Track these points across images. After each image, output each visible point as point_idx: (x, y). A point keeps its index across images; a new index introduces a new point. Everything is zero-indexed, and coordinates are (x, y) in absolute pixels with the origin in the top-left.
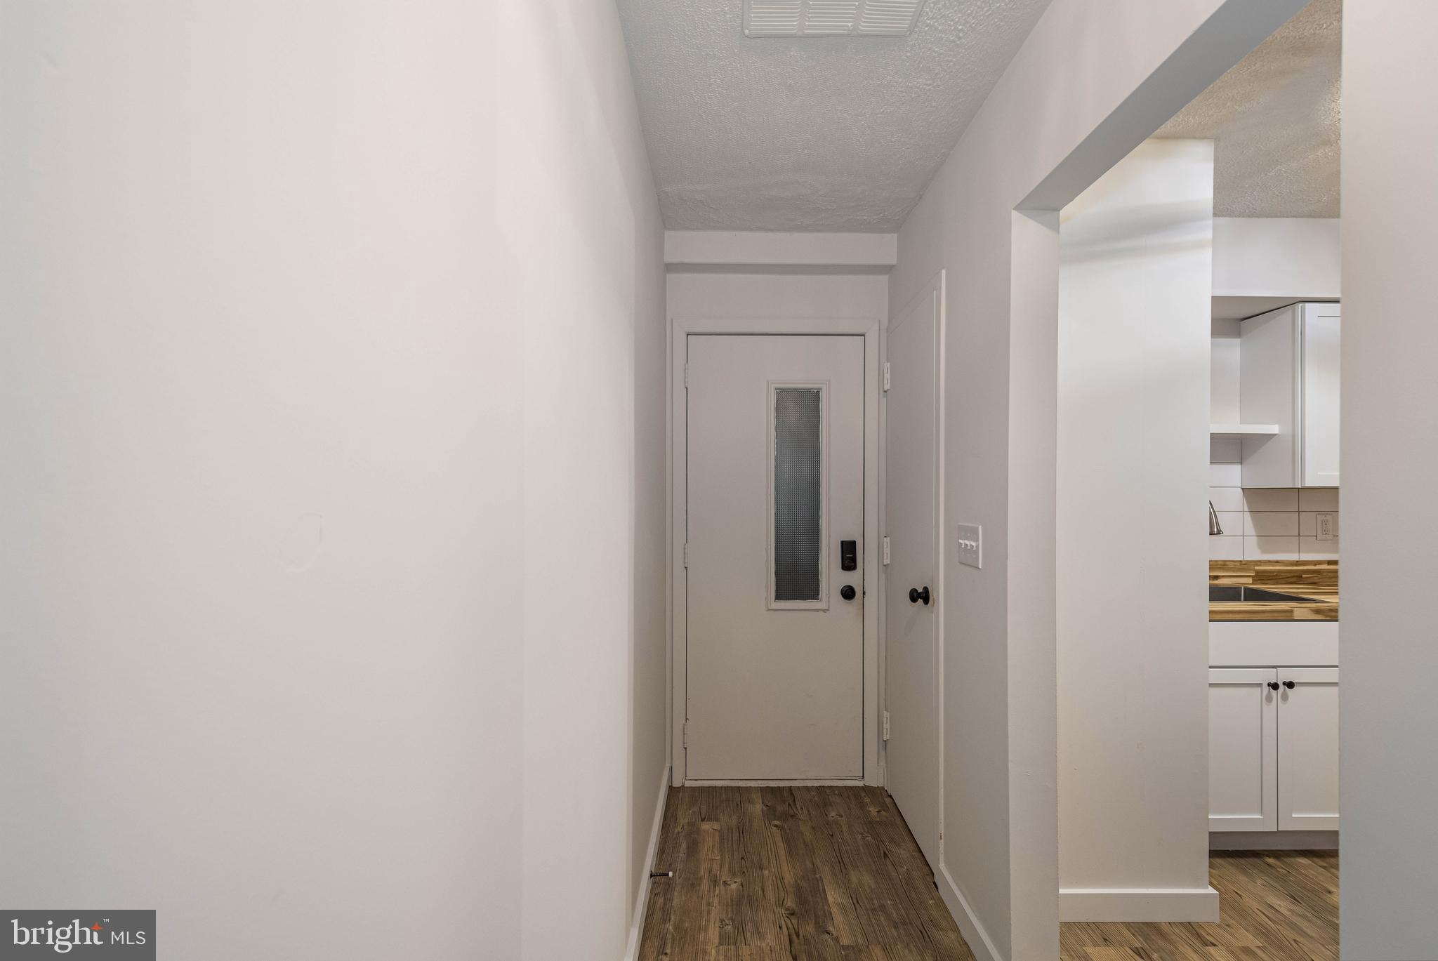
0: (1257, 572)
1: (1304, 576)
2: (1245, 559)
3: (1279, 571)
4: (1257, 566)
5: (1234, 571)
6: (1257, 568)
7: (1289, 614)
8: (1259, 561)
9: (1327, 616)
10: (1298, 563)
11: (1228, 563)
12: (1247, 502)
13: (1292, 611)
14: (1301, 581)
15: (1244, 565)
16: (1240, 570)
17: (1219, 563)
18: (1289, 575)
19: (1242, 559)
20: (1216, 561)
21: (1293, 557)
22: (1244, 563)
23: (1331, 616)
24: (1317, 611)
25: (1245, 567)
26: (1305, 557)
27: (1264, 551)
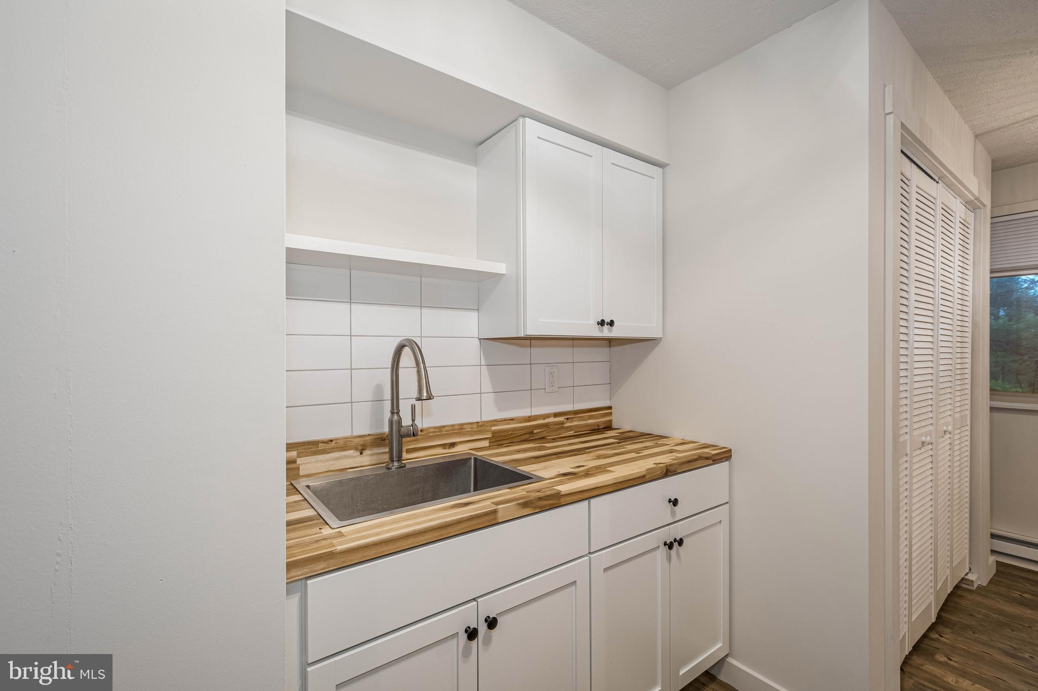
0: (494, 433)
1: (535, 431)
2: (483, 420)
3: (514, 429)
4: (494, 425)
5: (471, 435)
6: (493, 428)
7: (492, 517)
8: (496, 421)
9: (535, 508)
10: (530, 419)
11: (465, 426)
12: (484, 354)
13: (495, 512)
14: (533, 436)
15: (481, 426)
16: (477, 433)
17: (456, 427)
18: (523, 432)
19: (479, 420)
20: (453, 426)
21: (525, 412)
22: (480, 424)
23: (540, 507)
24: (525, 505)
25: (482, 428)
26: (537, 411)
27: (500, 409)
